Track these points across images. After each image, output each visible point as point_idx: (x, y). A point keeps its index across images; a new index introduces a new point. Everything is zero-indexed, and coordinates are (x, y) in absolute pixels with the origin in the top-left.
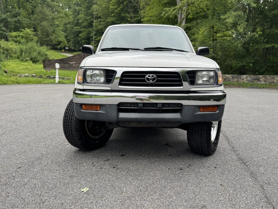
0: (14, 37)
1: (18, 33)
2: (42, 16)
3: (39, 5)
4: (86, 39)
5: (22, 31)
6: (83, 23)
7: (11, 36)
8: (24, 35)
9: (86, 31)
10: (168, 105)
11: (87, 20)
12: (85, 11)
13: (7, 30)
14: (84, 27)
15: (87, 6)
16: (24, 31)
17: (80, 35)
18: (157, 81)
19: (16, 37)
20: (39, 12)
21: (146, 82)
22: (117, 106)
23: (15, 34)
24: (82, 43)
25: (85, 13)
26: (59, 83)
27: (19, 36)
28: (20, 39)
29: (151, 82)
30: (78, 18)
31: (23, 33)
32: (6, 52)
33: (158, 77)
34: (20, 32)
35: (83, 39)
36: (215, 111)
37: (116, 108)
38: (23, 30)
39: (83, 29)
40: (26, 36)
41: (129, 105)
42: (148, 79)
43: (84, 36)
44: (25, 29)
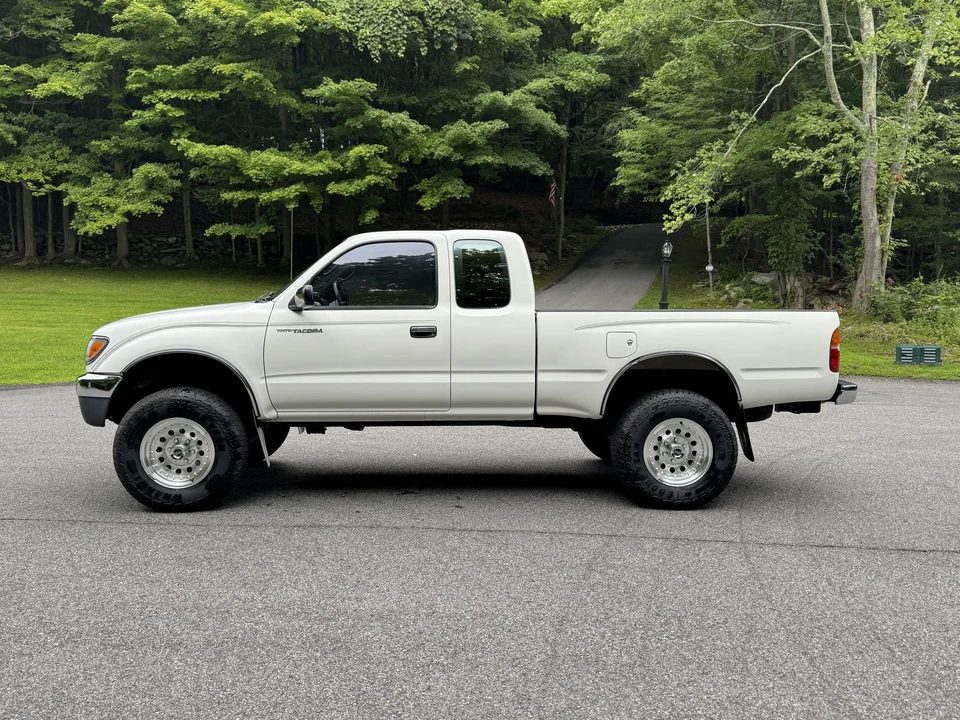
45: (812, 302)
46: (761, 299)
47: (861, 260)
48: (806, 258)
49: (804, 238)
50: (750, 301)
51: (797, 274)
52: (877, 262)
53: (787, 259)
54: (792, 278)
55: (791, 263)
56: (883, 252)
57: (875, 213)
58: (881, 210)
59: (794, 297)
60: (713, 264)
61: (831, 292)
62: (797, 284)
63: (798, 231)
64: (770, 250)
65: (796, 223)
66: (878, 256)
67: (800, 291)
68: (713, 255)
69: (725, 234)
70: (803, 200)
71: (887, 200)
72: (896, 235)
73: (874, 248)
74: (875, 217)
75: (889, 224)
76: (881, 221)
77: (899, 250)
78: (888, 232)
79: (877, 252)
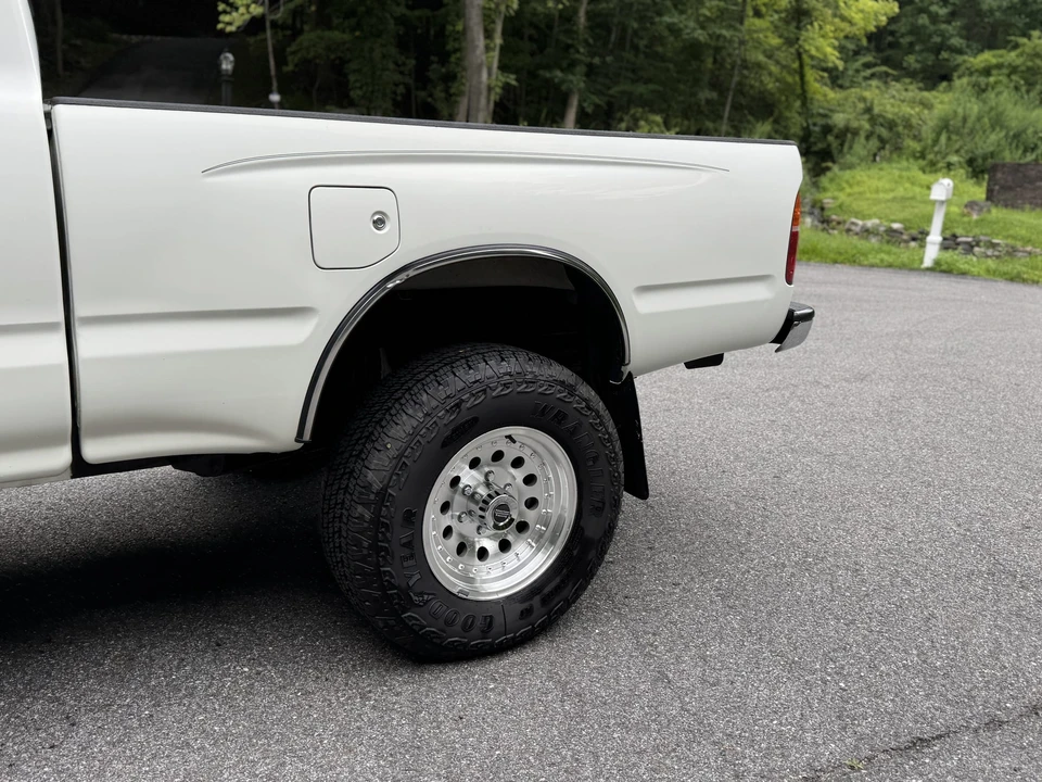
0: (977, 71)
1: (1001, 56)
5: (1016, 46)
7: (968, 69)
8: (1019, 61)
13: (968, 46)
16: (1024, 45)
19: (987, 72)
23: (986, 60)
26: (939, 268)
27: (999, 66)
28: (1001, 78)
31: (1021, 55)
32: (884, 132)
34: (1009, 51)
38: (1025, 40)
40: (1030, 64)
44: (1029, 38)
47: (458, 99)
48: (395, 93)
49: (391, 66)
52: (483, 101)
53: (373, 92)
56: (490, 89)
57: (481, 37)
58: (488, 34)
60: (280, 92)
63: (384, 56)
64: (352, 78)
65: (381, 45)
66: (485, 93)
68: (278, 82)
69: (294, 53)
70: (388, 16)
71: (493, 22)
72: (503, 68)
73: (480, 83)
74: (481, 42)
75: (496, 54)
76: (488, 49)
77: (507, 87)
78: (495, 64)
79: (484, 88)
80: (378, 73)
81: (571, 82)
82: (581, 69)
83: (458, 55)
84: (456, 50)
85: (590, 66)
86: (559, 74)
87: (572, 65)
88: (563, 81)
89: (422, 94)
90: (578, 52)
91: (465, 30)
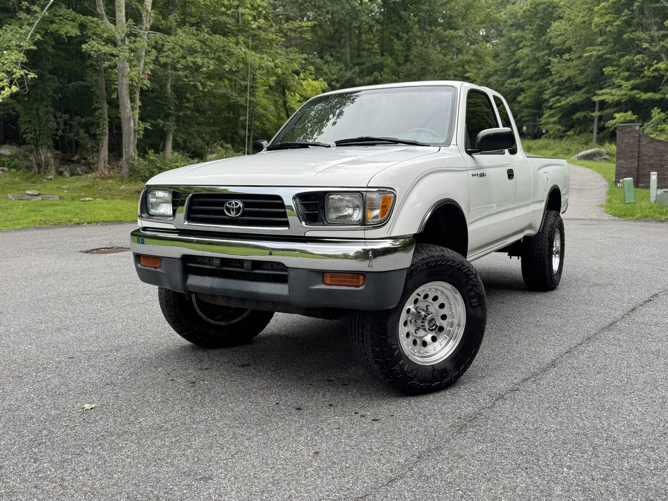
2: (421, 64)
3: (418, 42)
4: (534, 107)
6: (528, 67)
9: (535, 86)
10: (269, 266)
11: (538, 61)
12: (532, 39)
14: (531, 78)
15: (540, 26)
17: (520, 98)
18: (244, 214)
20: (415, 57)
21: (225, 215)
22: (180, 261)
24: (523, 117)
25: (532, 44)
29: (233, 214)
30: (515, 58)
33: (246, 205)
35: (526, 107)
36: (359, 286)
37: (178, 265)
39: (527, 83)
41: (206, 261)
42: (229, 210)
43: (527, 100)
45: (61, 169)
46: (13, 168)
47: (102, 137)
48: (55, 135)
49: (52, 119)
50: (6, 169)
51: (49, 147)
52: (132, 138)
53: (40, 135)
54: (45, 151)
55: (43, 138)
56: (135, 131)
57: (129, 102)
59: (48, 166)
61: (73, 162)
62: (49, 155)
63: (47, 113)
64: (23, 128)
65: (45, 106)
67: (52, 161)
71: (135, 93)
72: (142, 119)
73: (130, 128)
74: (129, 105)
75: (137, 111)
76: (133, 109)
77: (146, 130)
78: (137, 116)
79: (132, 131)
80: (43, 123)
81: (170, 126)
82: (172, 118)
83: (100, 111)
84: (98, 109)
85: (178, 117)
86: (160, 121)
87: (166, 117)
88: (164, 126)
89: (71, 135)
90: (170, 109)
91: (118, 98)
